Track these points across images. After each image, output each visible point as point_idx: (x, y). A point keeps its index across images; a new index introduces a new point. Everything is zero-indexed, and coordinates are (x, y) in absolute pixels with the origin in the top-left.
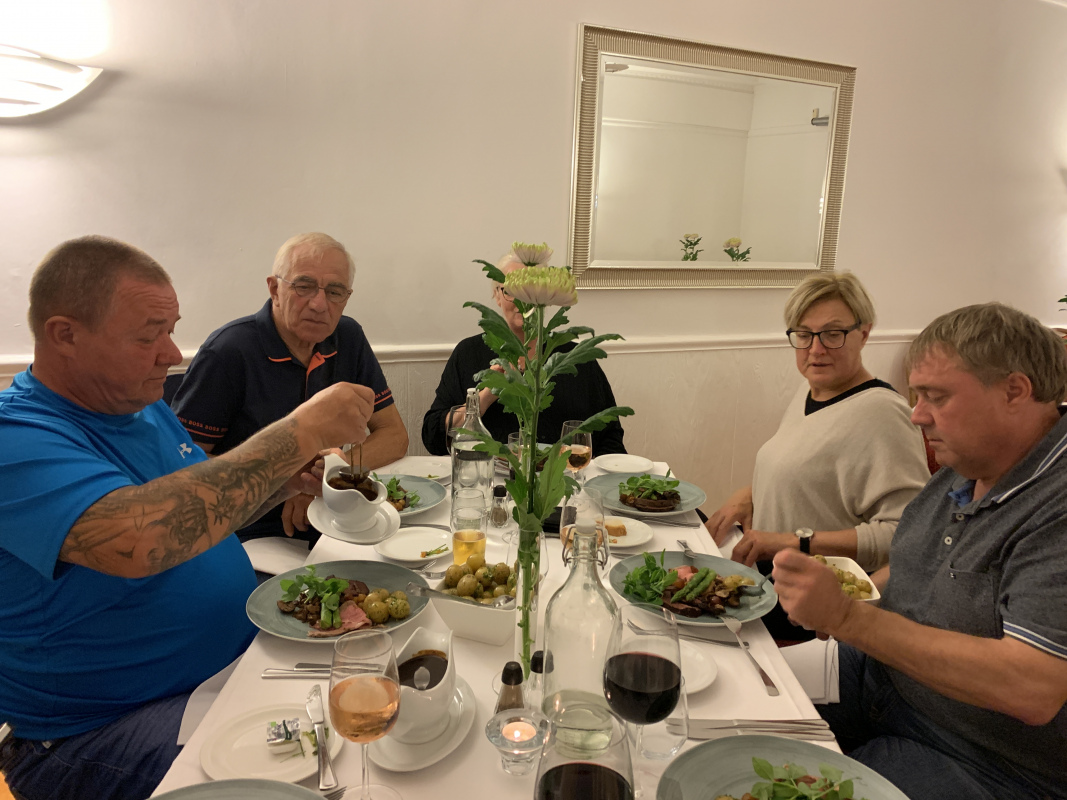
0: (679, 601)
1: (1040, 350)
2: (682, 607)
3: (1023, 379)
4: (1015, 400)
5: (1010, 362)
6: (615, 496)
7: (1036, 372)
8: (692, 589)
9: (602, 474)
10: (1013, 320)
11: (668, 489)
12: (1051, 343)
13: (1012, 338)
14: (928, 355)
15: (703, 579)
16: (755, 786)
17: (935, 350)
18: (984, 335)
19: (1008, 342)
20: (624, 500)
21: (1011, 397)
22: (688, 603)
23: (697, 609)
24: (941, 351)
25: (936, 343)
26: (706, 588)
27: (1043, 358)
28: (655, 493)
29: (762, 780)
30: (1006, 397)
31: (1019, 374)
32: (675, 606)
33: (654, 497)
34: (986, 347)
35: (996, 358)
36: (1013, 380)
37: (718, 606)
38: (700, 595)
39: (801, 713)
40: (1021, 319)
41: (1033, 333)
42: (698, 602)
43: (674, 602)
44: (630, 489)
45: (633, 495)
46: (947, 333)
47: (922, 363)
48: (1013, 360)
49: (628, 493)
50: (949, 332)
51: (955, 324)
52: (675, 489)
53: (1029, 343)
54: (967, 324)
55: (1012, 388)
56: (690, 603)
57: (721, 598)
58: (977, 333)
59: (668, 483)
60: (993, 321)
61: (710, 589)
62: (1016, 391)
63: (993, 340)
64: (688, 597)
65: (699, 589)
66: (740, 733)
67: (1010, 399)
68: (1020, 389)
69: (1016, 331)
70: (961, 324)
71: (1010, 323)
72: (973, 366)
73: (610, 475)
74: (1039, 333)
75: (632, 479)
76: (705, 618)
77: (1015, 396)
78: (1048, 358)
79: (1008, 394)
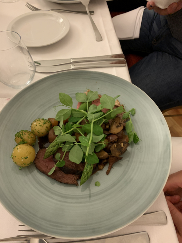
16: (59, 111)
29: (64, 107)
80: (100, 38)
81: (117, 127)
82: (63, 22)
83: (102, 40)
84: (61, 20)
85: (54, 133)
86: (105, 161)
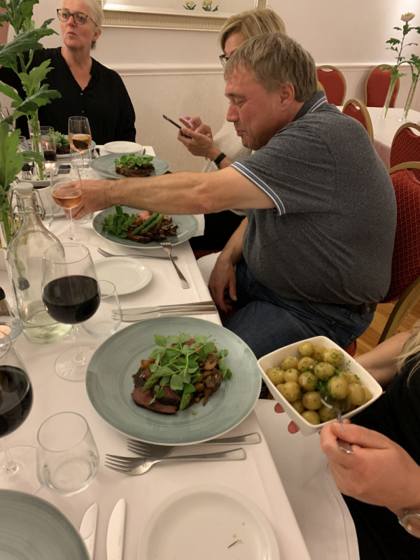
0: (138, 234)
1: (301, 69)
2: (138, 237)
3: (290, 87)
4: (285, 101)
5: (283, 76)
6: (112, 169)
7: (298, 84)
8: (146, 226)
9: (106, 154)
10: (287, 45)
11: (145, 162)
12: (308, 63)
13: (285, 59)
14: (235, 70)
15: (155, 219)
16: (154, 351)
17: (240, 66)
18: (269, 56)
19: (283, 62)
20: (118, 171)
21: (283, 99)
22: (142, 235)
23: (148, 238)
24: (243, 68)
25: (241, 61)
26: (156, 225)
27: (302, 73)
28: (136, 165)
29: (158, 347)
30: (280, 100)
31: (288, 83)
32: (134, 237)
33: (136, 168)
34: (270, 66)
35: (275, 74)
36: (284, 88)
37: (162, 236)
38: (151, 230)
39: (200, 298)
40: (292, 45)
41: (298, 56)
42: (150, 234)
43: (134, 235)
44: (122, 163)
45: (123, 167)
46: (247, 53)
47: (232, 76)
48: (285, 75)
49: (120, 166)
50: (249, 53)
51: (253, 47)
52: (151, 162)
53: (295, 63)
54: (260, 47)
55: (284, 93)
56: (144, 235)
57: (164, 230)
58: (265, 54)
59: (145, 159)
60: (276, 45)
61: (159, 225)
62: (286, 96)
63: (274, 60)
64: (143, 231)
65: (151, 225)
66: (160, 315)
67: (282, 102)
68: (288, 93)
69: (288, 54)
70: (256, 47)
71: (285, 49)
72: (262, 78)
73: (112, 155)
74: (301, 56)
75: (124, 157)
76: (153, 243)
77: (285, 98)
78: (306, 74)
79: (281, 97)
80: (186, 286)
81: (211, 363)
82: (144, 270)
83: (189, 288)
84: (143, 268)
85: (150, 371)
86: (201, 395)
